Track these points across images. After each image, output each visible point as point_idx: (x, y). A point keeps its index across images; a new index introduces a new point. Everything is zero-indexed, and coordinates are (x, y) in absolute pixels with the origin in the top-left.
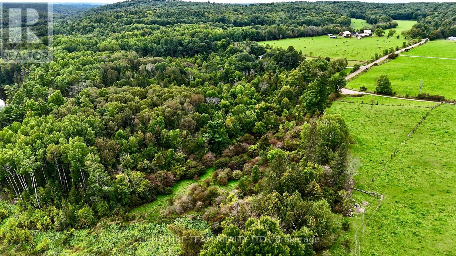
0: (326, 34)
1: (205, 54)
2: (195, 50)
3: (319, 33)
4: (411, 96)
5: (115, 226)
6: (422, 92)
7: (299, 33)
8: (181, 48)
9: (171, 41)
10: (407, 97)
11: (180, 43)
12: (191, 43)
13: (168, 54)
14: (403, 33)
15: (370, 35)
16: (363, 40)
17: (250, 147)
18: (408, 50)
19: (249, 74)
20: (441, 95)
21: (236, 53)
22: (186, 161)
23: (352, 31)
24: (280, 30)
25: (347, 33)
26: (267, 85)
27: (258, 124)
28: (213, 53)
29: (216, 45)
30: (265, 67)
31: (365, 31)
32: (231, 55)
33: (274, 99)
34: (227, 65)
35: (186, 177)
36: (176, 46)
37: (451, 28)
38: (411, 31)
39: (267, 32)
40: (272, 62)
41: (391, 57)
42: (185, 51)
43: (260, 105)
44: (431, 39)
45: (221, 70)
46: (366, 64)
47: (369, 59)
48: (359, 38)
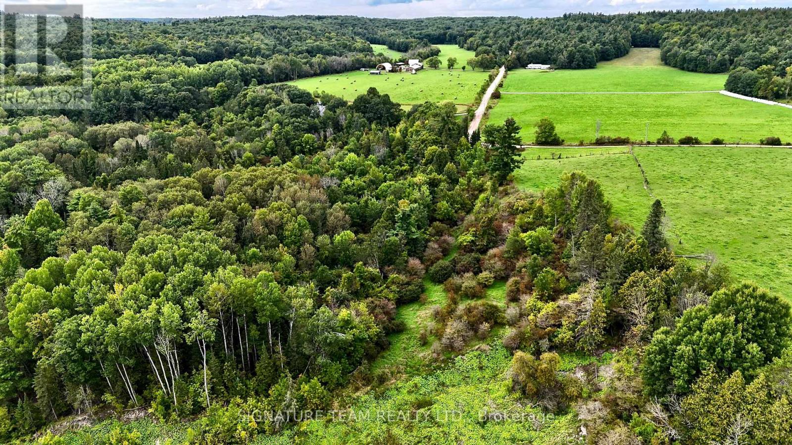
0: (358, 69)
1: (194, 112)
2: (171, 106)
3: (348, 68)
4: (585, 142)
5: (367, 397)
6: (598, 135)
7: (322, 67)
8: (141, 104)
9: (117, 92)
10: (581, 144)
11: (136, 95)
12: (160, 92)
13: (115, 117)
14: (470, 63)
15: (422, 68)
16: (421, 75)
17: (461, 239)
18: (501, 85)
19: (325, 137)
20: (623, 136)
21: (267, 106)
22: (386, 277)
23: (391, 62)
24: (293, 63)
25: (388, 66)
26: (383, 151)
27: (443, 205)
28: (218, 109)
29: (208, 93)
30: (344, 123)
31: (411, 62)
32: (256, 109)
33: (430, 167)
34: (276, 126)
35: (403, 301)
36: (129, 101)
37: (528, 52)
38: (482, 59)
39: (274, 68)
40: (355, 114)
41: (496, 96)
42: (151, 109)
43: (420, 178)
44: (509, 68)
45: (269, 135)
46: (474, 108)
47: (473, 101)
48: (414, 72)
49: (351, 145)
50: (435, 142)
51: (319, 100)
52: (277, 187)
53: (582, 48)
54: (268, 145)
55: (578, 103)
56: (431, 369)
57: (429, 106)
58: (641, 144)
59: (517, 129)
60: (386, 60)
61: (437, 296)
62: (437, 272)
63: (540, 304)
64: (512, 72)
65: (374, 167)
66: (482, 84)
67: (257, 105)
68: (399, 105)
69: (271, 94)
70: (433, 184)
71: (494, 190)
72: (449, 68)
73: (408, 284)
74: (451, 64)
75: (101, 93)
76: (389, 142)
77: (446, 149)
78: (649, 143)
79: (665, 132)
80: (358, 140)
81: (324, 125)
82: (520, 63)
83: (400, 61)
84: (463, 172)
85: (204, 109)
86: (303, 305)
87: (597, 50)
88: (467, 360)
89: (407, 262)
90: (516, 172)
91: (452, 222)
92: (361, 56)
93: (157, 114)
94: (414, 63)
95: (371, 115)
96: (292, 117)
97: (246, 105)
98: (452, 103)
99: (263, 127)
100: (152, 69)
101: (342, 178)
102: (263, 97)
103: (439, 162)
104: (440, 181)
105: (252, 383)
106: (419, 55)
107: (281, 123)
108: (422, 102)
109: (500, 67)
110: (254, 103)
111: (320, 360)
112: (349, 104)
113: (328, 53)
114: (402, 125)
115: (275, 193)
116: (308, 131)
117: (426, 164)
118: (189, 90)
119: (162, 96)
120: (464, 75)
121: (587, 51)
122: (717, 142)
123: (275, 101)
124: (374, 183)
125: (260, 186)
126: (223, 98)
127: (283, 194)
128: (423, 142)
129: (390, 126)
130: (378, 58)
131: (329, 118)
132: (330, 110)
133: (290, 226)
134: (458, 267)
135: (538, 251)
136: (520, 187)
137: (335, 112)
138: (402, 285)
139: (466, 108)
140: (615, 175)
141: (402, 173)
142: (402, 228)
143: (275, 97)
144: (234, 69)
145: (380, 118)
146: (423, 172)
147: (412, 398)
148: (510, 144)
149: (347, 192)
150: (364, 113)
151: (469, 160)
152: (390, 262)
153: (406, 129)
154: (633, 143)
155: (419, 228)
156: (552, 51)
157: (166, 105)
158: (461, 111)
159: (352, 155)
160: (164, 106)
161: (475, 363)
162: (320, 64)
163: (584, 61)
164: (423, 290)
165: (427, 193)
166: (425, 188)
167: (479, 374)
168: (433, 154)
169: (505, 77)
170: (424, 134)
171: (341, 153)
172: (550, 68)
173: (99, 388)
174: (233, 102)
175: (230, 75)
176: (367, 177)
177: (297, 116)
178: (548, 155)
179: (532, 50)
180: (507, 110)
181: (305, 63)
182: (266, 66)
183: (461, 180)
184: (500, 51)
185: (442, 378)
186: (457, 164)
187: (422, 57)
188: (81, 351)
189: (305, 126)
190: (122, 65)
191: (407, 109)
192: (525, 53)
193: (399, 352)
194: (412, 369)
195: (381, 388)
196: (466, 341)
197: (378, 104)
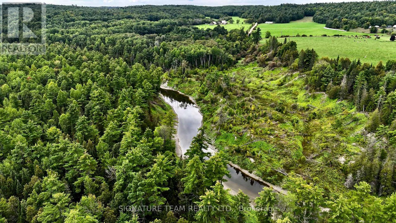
0: (204, 24)
3: (201, 23)
8: (147, 31)
14: (244, 22)
15: (227, 23)
17: (248, 51)
19: (207, 38)
20: (288, 35)
21: (187, 31)
24: (184, 21)
25: (215, 23)
27: (243, 46)
29: (165, 29)
30: (211, 34)
33: (239, 40)
35: (238, 59)
38: (249, 19)
39: (179, 22)
40: (215, 32)
41: (255, 29)
43: (237, 42)
46: (249, 30)
48: (225, 24)
50: (239, 36)
53: (285, 16)
56: (244, 66)
58: (292, 37)
59: (260, 30)
60: (213, 21)
61: (244, 58)
62: (243, 56)
63: (263, 55)
64: (260, 24)
68: (227, 30)
70: (240, 43)
72: (237, 23)
73: (238, 57)
76: (226, 37)
77: (242, 37)
79: (298, 34)
81: (206, 35)
82: (263, 21)
83: (218, 21)
87: (290, 17)
88: (251, 64)
89: (237, 54)
91: (246, 50)
94: (224, 22)
95: (219, 32)
97: (180, 31)
99: (188, 36)
100: (144, 22)
102: (185, 29)
103: (241, 40)
104: (242, 43)
105: (215, 65)
106: (225, 19)
109: (255, 23)
111: (226, 61)
114: (229, 34)
116: (203, 36)
118: (159, 27)
121: (287, 17)
122: (311, 36)
126: (171, 30)
127: (208, 43)
128: (236, 36)
131: (207, 33)
134: (248, 54)
136: (261, 43)
142: (236, 48)
145: (221, 33)
147: (241, 69)
152: (234, 54)
154: (290, 37)
155: (239, 49)
156: (274, 17)
157: (154, 32)
158: (245, 30)
159: (219, 39)
162: (192, 22)
163: (285, 20)
167: (252, 66)
168: (239, 38)
169: (257, 25)
170: (236, 34)
172: (273, 23)
173: (192, 64)
179: (267, 17)
181: (187, 21)
182: (176, 21)
184: (255, 17)
185: (246, 67)
188: (192, 56)
189: (201, 35)
192: (264, 18)
193: (237, 64)
194: (240, 66)
195: (236, 67)
196: (250, 62)
197: (221, 29)
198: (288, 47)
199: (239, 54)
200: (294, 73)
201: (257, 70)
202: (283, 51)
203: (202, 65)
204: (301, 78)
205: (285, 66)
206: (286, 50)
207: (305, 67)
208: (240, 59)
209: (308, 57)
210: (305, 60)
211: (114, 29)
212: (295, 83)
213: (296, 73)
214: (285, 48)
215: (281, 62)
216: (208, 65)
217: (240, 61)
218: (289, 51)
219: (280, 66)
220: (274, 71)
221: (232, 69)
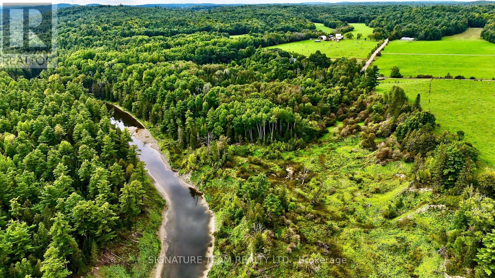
0: (308, 39)
1: (237, 60)
3: (303, 38)
4: (412, 77)
5: (316, 146)
8: (215, 56)
9: (205, 51)
10: (410, 78)
11: (212, 52)
14: (369, 36)
15: (343, 39)
16: (342, 42)
17: (351, 108)
18: (383, 49)
19: (296, 72)
20: (430, 75)
21: (270, 58)
22: (322, 119)
23: (326, 35)
24: (277, 37)
25: (324, 37)
26: (322, 78)
27: (345, 97)
28: (248, 59)
29: (242, 52)
30: (304, 66)
31: (337, 35)
32: (265, 59)
33: (341, 84)
34: (275, 67)
35: (328, 125)
36: (210, 55)
37: (402, 31)
38: (376, 34)
39: (268, 39)
40: (310, 62)
41: (379, 55)
42: (219, 58)
43: (337, 87)
44: (390, 40)
45: (273, 71)
46: (366, 61)
47: (366, 57)
48: (338, 41)
49: (308, 75)
50: (344, 74)
51: (292, 56)
52: (283, 89)
53: (434, 29)
54: (273, 75)
55: (419, 59)
56: (336, 141)
57: (344, 59)
58: (437, 78)
60: (324, 34)
61: (340, 125)
62: (340, 118)
63: (373, 124)
64: (392, 42)
65: (318, 83)
66: (373, 49)
67: (265, 58)
68: (330, 59)
69: (271, 53)
70: (342, 90)
71: (367, 93)
72: (358, 39)
73: (330, 120)
74: (359, 37)
75: (199, 51)
76: (324, 74)
77: (349, 77)
78: (441, 78)
79: (449, 73)
80: (311, 73)
81: (296, 67)
82: (398, 37)
83: (331, 34)
84: (355, 86)
85: (241, 59)
86: (299, 118)
87: (443, 29)
88: (348, 140)
89: (330, 114)
90: (377, 87)
91: (349, 104)
92: (310, 32)
93: (221, 61)
94: (338, 36)
95: (317, 63)
96: (282, 63)
97: (260, 58)
98: (355, 58)
99: (270, 67)
100: (216, 40)
101: (306, 87)
102: (268, 54)
103: (345, 82)
104: (345, 89)
105: (283, 139)
106: (342, 31)
107: (277, 66)
108: (341, 57)
109: (385, 39)
110: (264, 57)
111: (304, 133)
112: (307, 58)
113: (292, 31)
114: (331, 67)
115: (283, 90)
116: (289, 69)
117: (340, 83)
118: (234, 50)
119: (223, 53)
120: (366, 43)
121: (437, 31)
123: (273, 56)
124: (319, 89)
125: (277, 88)
126: (249, 54)
127: (286, 91)
128: (340, 74)
129: (326, 68)
130: (319, 33)
131: (298, 64)
132: (299, 60)
133: (290, 100)
134: (349, 116)
135: (377, 111)
136: (377, 93)
137: (300, 61)
138: (328, 120)
139: (362, 60)
140: (418, 89)
141: (330, 87)
142: (329, 103)
143: (273, 54)
144: (251, 40)
145: (321, 64)
146: (339, 86)
147: (330, 148)
148: (375, 75)
149: (308, 92)
150: (314, 62)
151: (358, 82)
152: (324, 114)
153: (333, 69)
154: (434, 78)
155: (335, 104)
156: (416, 30)
157: (225, 57)
158: (359, 62)
159: (310, 79)
160: (224, 57)
161: (350, 141)
162: (289, 37)
163: (434, 36)
164: (335, 122)
165: (340, 93)
166: (339, 91)
167: (351, 144)
168: (343, 79)
169: (387, 45)
170: (340, 71)
171: (304, 78)
172: (414, 40)
173: (244, 136)
174: (254, 56)
175: (249, 43)
176: (316, 87)
177: (284, 63)
178: (394, 81)
179: (405, 29)
180: (382, 62)
181: (282, 36)
182: (263, 38)
183: (354, 89)
184: (387, 30)
185: (339, 144)
186: (353, 83)
187: (343, 32)
188: (242, 124)
189: (288, 67)
190: (199, 37)
191: (333, 60)
192: (401, 31)
193: (326, 137)
194: (330, 141)
195: (320, 144)
196: (348, 134)
197: (320, 58)
198: (417, 124)
199: (333, 114)
200: (422, 191)
201: (357, 155)
202: (406, 130)
203: (260, 138)
204: (434, 210)
205: (408, 161)
206: (412, 130)
207: (446, 185)
208: (333, 125)
209: (453, 165)
210: (446, 172)
211: (168, 53)
212: (419, 221)
213: (426, 192)
214: (411, 124)
215: (401, 151)
216: (270, 139)
217: (332, 130)
218: (418, 133)
219: (399, 158)
220: (385, 168)
221: (313, 147)
